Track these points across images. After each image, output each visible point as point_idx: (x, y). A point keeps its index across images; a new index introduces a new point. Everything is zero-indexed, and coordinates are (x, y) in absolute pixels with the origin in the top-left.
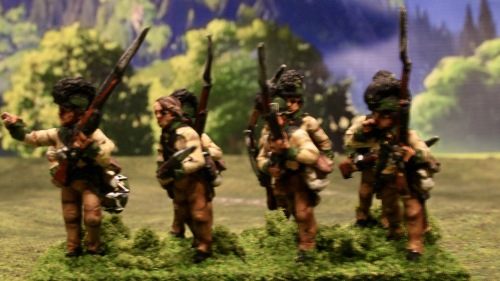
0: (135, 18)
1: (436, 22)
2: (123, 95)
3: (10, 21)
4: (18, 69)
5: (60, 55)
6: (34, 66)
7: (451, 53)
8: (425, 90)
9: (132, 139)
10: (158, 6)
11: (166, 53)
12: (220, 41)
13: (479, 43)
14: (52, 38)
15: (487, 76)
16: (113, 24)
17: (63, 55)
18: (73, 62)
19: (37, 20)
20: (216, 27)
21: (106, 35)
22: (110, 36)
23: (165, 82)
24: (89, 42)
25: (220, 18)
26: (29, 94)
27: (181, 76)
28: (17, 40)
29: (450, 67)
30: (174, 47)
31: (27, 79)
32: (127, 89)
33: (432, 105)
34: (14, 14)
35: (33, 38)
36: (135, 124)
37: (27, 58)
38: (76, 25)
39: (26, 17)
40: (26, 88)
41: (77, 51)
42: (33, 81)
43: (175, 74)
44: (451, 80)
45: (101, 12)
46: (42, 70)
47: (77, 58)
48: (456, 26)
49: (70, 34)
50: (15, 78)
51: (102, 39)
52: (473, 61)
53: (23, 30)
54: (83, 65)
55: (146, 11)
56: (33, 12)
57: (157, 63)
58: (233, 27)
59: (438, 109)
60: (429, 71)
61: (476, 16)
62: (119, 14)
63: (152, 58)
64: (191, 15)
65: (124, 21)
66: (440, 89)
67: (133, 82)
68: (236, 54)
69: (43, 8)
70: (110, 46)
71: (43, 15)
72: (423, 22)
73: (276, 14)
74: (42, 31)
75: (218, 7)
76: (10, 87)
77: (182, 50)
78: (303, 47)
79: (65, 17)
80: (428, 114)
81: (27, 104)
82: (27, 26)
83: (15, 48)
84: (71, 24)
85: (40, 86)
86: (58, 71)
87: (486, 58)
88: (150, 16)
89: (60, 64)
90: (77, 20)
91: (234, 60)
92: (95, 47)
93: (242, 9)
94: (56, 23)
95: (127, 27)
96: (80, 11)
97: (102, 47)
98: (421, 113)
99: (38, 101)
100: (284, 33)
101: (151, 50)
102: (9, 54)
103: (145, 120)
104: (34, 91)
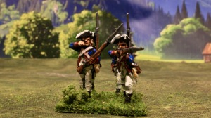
0: (55, 9)
1: (166, 11)
2: (49, 36)
3: (9, 10)
4: (12, 27)
5: (27, 22)
6: (17, 26)
7: (171, 23)
8: (160, 36)
9: (52, 52)
10: (64, 5)
11: (66, 22)
12: (86, 17)
13: (181, 19)
14: (24, 16)
15: (184, 31)
16: (47, 11)
17: (28, 22)
18: (32, 25)
19: (19, 10)
20: (84, 13)
21: (44, 15)
22: (45, 15)
23: (65, 32)
24: (38, 18)
25: (86, 9)
26: (15, 36)
27: (71, 30)
28: (11, 16)
29: (170, 28)
30: (69, 20)
31: (15, 30)
32: (51, 34)
33: (163, 42)
34: (11, 7)
35: (18, 16)
36: (54, 47)
37: (15, 23)
38: (33, 12)
39: (15, 9)
40: (14, 33)
41: (33, 21)
42: (17, 31)
43: (69, 29)
44: (170, 33)
45: (42, 7)
46: (20, 27)
47: (33, 23)
48: (173, 13)
49: (31, 15)
50: (11, 30)
51: (42, 16)
52: (179, 26)
53: (14, 13)
54: (35, 26)
55: (59, 7)
56: (18, 7)
57: (63, 25)
58: (90, 13)
59: (165, 43)
60: (162, 30)
61: (181, 9)
62: (49, 8)
63: (61, 23)
64: (75, 8)
65: (51, 10)
66: (166, 36)
67: (53, 32)
68: (91, 22)
69: (21, 6)
70: (45, 19)
71: (22, 8)
72: (161, 11)
73: (106, 8)
74: (21, 14)
75: (85, 6)
76: (9, 33)
77: (72, 21)
78: (116, 20)
79: (29, 8)
80: (161, 45)
81: (15, 39)
82: (16, 12)
83: (11, 19)
84: (31, 11)
85: (20, 33)
86: (26, 28)
87: (184, 25)
88: (60, 9)
89: (27, 25)
90: (34, 9)
91: (90, 24)
92: (40, 19)
93: (94, 6)
94: (26, 11)
95: (52, 12)
96: (35, 7)
97: (42, 19)
98: (158, 45)
99: (19, 38)
100: (109, 15)
101: (60, 21)
102: (8, 21)
103: (57, 45)
104: (17, 34)
